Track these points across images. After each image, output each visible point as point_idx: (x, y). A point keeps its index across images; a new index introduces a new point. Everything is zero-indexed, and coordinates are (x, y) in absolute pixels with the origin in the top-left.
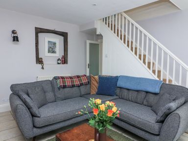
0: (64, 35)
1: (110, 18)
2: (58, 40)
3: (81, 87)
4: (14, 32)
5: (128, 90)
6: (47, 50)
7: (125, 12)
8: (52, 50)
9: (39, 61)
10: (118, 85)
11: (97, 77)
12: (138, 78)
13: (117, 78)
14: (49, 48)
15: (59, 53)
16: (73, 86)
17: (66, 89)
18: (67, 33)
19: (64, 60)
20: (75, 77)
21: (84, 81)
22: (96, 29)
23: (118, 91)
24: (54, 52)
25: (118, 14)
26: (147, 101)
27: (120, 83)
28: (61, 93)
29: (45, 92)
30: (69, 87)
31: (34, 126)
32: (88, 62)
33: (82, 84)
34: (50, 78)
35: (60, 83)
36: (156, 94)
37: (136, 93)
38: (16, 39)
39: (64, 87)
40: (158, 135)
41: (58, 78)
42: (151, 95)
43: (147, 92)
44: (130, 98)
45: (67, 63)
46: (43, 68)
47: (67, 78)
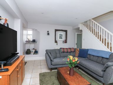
0: (66, 31)
1: (87, 22)
2: (63, 33)
3: (71, 53)
4: (48, 32)
5: (93, 56)
6: (59, 38)
7: (92, 19)
8: (61, 38)
9: (56, 42)
10: (88, 53)
11: (78, 49)
12: (98, 50)
13: (88, 50)
14: (60, 37)
15: (64, 38)
16: (67, 52)
17: (64, 53)
18: (67, 31)
19: (66, 42)
20: (68, 48)
21: (73, 50)
22: (79, 28)
23: (88, 56)
24: (62, 38)
25: (89, 20)
26: (102, 62)
27: (89, 52)
28: (62, 54)
29: (56, 53)
30: (66, 52)
31: (51, 64)
32: (76, 42)
33: (71, 52)
34: (59, 48)
35: (62, 50)
36: (107, 59)
37: (97, 57)
38: (48, 34)
39: (64, 52)
40: (102, 77)
41: (62, 48)
42: (105, 59)
43: (103, 58)
44: (94, 60)
45: (67, 43)
46: (57, 45)
47: (65, 48)
